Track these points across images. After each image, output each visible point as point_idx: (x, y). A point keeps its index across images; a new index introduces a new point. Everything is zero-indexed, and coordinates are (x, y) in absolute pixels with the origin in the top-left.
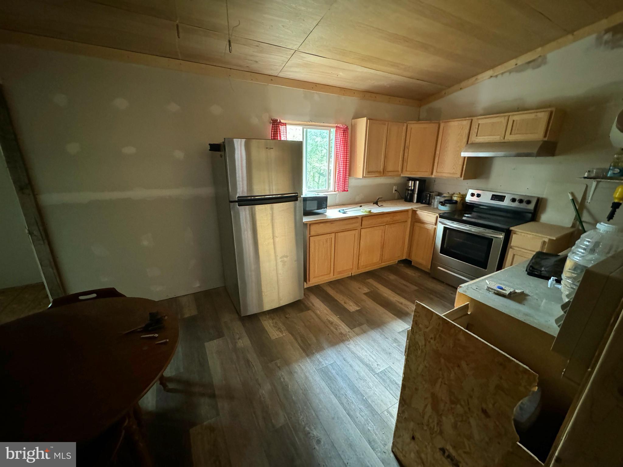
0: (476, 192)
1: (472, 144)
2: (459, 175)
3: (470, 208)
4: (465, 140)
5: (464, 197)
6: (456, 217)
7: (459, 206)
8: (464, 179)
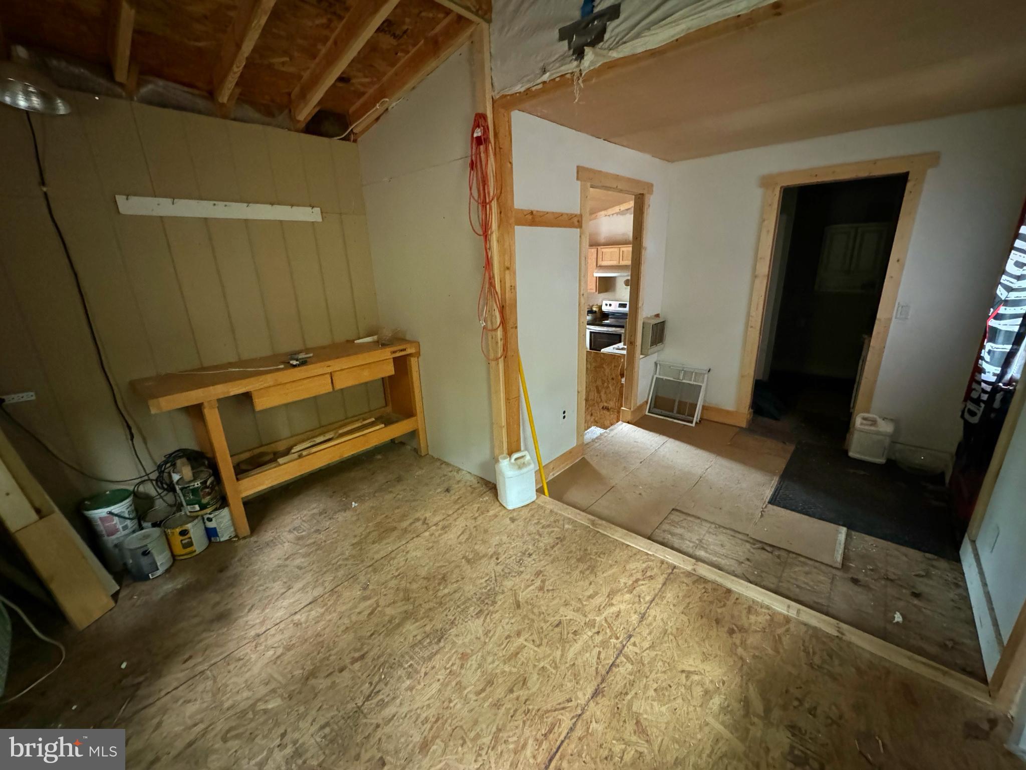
0: (608, 303)
1: (600, 266)
2: (595, 291)
3: (605, 316)
4: (595, 264)
5: (600, 307)
6: (597, 323)
7: (598, 315)
8: (599, 293)
